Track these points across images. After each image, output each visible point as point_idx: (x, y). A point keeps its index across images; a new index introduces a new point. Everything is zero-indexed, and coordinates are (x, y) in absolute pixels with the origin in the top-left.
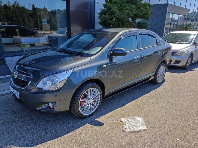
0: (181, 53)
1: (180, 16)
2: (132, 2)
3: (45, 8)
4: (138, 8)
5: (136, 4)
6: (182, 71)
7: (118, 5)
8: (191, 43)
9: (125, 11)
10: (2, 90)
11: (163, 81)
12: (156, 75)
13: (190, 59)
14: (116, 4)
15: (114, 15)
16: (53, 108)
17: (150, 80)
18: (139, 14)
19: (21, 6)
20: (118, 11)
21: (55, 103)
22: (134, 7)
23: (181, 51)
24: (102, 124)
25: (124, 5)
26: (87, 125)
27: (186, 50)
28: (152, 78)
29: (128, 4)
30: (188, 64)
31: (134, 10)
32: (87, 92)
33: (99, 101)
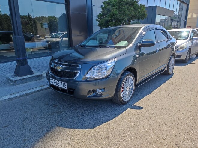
0: (181, 48)
1: (167, 17)
2: (129, 4)
3: (29, 14)
4: (135, 9)
5: (133, 6)
6: (183, 64)
7: (116, 7)
8: (188, 39)
9: (124, 12)
10: (31, 89)
11: (173, 73)
12: (168, 66)
13: (189, 53)
14: (114, 6)
15: (114, 17)
16: (102, 95)
17: (165, 71)
18: (137, 15)
19: (3, 14)
20: (118, 13)
21: (104, 89)
22: (132, 8)
23: (181, 46)
24: (142, 108)
25: (122, 7)
26: (129, 109)
27: (185, 45)
28: (166, 69)
29: (126, 6)
30: (188, 58)
31: (132, 11)
32: (126, 79)
33: (133, 89)
